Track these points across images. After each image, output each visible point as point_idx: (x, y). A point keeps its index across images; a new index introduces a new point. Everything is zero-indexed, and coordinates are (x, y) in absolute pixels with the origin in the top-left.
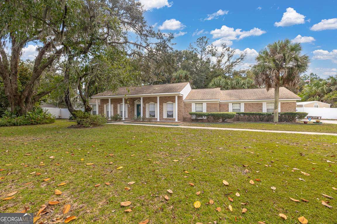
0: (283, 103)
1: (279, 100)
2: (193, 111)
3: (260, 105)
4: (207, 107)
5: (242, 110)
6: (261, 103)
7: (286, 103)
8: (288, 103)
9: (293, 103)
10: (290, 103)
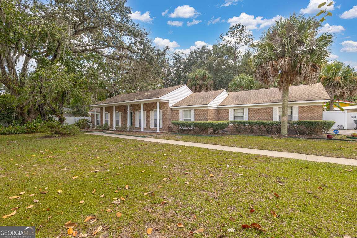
0: (302, 108)
1: (289, 103)
2: (181, 120)
3: (269, 111)
4: (196, 115)
5: (246, 118)
6: (270, 108)
7: (307, 107)
8: (309, 107)
9: (318, 106)
10: (314, 106)
